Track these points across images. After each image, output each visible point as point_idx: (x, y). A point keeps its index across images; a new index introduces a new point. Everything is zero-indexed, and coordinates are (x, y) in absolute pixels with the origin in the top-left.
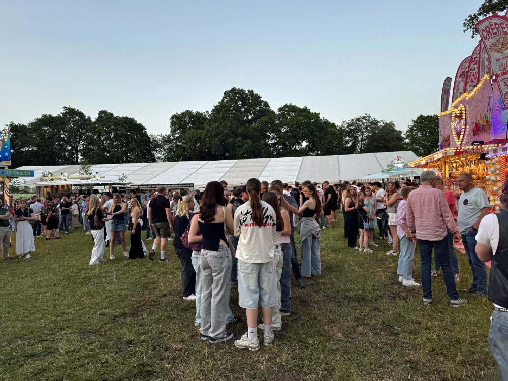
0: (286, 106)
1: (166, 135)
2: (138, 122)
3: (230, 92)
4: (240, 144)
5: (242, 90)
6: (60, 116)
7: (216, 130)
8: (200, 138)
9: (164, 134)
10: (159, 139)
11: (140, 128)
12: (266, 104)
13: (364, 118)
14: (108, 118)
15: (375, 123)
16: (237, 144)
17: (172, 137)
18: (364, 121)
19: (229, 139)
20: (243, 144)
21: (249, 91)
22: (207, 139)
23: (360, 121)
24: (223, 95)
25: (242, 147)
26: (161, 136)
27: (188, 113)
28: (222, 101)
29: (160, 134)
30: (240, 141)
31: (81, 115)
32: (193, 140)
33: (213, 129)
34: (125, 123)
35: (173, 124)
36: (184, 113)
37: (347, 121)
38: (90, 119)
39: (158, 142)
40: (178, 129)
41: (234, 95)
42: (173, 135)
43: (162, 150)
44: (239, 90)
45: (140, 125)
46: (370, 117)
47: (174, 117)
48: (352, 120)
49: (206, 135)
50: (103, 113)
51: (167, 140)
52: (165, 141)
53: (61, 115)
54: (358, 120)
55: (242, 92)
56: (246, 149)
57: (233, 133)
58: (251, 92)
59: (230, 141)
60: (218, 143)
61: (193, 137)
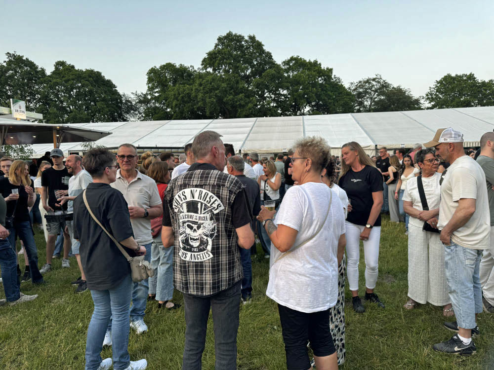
0: (292, 59)
1: (142, 94)
2: (107, 78)
3: (225, 37)
4: (242, 102)
5: (240, 36)
6: (4, 66)
7: (211, 84)
8: (189, 95)
9: (139, 93)
10: (133, 98)
11: (109, 85)
12: (269, 55)
13: (374, 80)
14: (67, 69)
15: (385, 85)
16: (238, 103)
17: (149, 97)
18: (374, 83)
19: (228, 95)
20: (247, 104)
21: (250, 37)
22: (200, 95)
23: (370, 83)
24: (216, 42)
25: (243, 106)
26: (136, 95)
27: (169, 67)
28: (215, 49)
29: (134, 92)
30: (241, 99)
31: (32, 65)
32: (179, 98)
33: (207, 82)
34: (90, 77)
35: (150, 80)
36: (164, 66)
37: (355, 82)
38: (43, 70)
39: (131, 103)
40: (157, 87)
41: (230, 41)
42: (150, 94)
43: (137, 112)
44: (235, 35)
45: (109, 82)
46: (381, 78)
47: (153, 71)
48: (360, 82)
49: (197, 91)
50: (60, 64)
51: (144, 100)
52: (140, 102)
53: (5, 64)
54: (368, 81)
55: (239, 38)
56: (250, 109)
57: (232, 88)
58: (252, 38)
59: (229, 97)
60: (215, 100)
61: (179, 94)
